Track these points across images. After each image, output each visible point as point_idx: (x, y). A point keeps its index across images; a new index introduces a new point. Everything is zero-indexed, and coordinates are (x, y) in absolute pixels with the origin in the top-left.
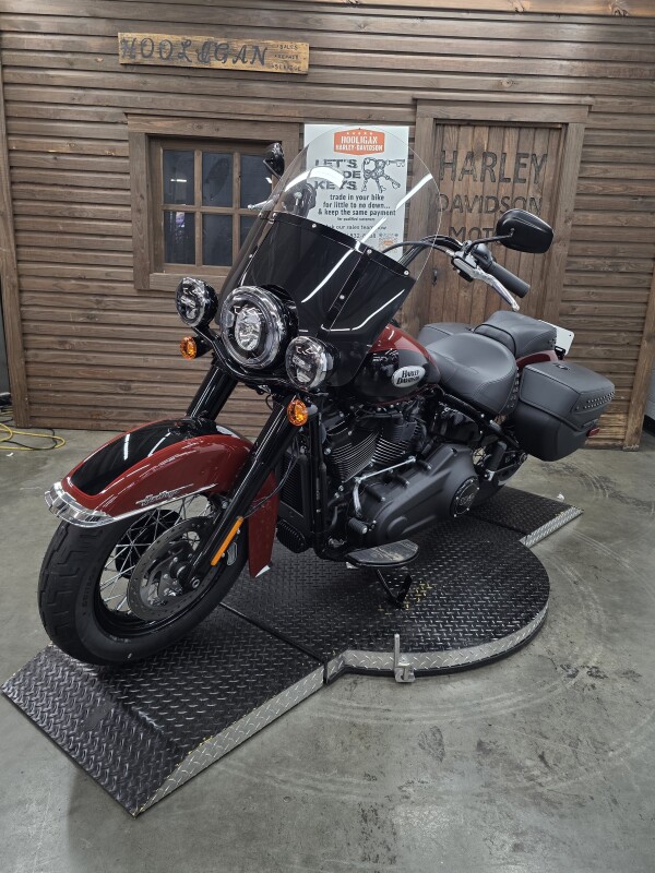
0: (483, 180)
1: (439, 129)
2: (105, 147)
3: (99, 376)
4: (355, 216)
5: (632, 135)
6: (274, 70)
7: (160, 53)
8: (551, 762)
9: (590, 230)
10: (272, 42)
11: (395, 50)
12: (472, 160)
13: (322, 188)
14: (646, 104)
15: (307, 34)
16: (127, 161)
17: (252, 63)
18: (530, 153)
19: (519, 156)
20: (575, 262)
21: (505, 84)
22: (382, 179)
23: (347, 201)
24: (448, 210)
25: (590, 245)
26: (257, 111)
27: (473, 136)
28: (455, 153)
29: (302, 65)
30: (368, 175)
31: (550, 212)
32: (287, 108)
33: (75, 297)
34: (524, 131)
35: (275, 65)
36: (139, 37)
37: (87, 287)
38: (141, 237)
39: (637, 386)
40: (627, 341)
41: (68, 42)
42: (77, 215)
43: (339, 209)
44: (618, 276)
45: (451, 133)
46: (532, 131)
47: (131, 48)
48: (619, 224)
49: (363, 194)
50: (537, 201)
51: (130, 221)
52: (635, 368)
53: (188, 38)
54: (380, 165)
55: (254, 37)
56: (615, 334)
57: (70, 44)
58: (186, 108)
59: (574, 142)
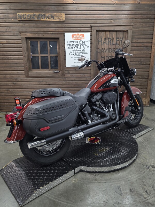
0: (108, 45)
1: (97, 33)
2: (15, 41)
5: (143, 32)
6: (56, 20)
7: (28, 17)
8: (149, 193)
9: (135, 55)
10: (55, 14)
12: (106, 40)
14: (145, 25)
15: (64, 11)
16: (21, 44)
17: (51, 19)
18: (119, 37)
19: (117, 38)
20: (132, 63)
21: (112, 21)
22: (84, 46)
23: (76, 51)
24: (101, 52)
25: (135, 59)
26: (53, 30)
27: (106, 34)
28: (102, 38)
29: (63, 19)
30: (81, 45)
31: (125, 51)
32: (60, 29)
33: (10, 79)
34: (118, 32)
35: (56, 19)
36: (22, 14)
37: (13, 76)
38: (26, 63)
39: (148, 91)
40: (145, 81)
42: (9, 58)
43: (74, 53)
44: (142, 66)
45: (100, 34)
46: (119, 32)
47: (20, 17)
48: (141, 53)
49: (80, 49)
51: (23, 59)
52: (147, 87)
53: (35, 13)
54: (84, 42)
55: (51, 12)
56: (142, 79)
57: (5, 16)
58: (35, 31)
59: (130, 34)
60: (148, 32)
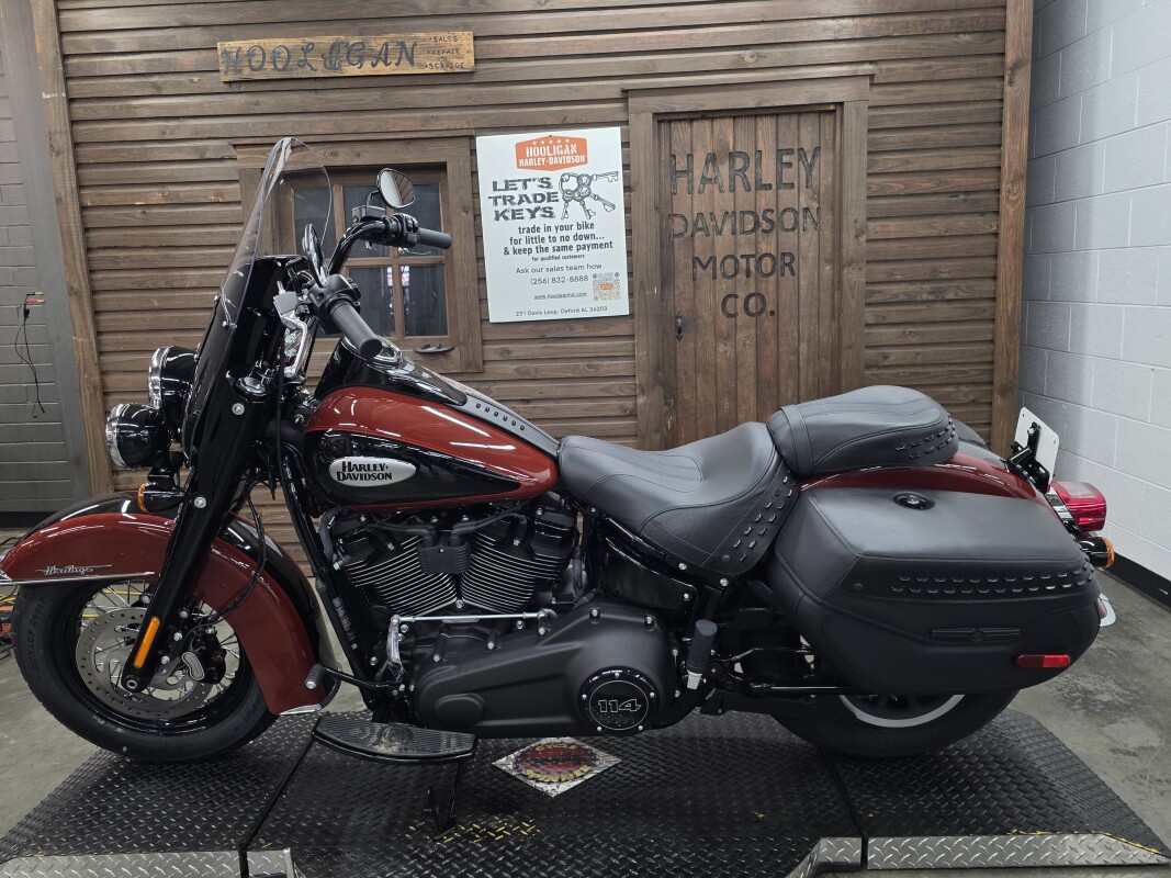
0: (733, 189)
1: (663, 126)
2: (208, 193)
4: (556, 254)
5: (937, 109)
6: (428, 71)
7: (274, 63)
9: (895, 245)
10: (422, 35)
11: (590, 29)
12: (714, 165)
13: (506, 218)
14: (950, 67)
15: (469, 20)
16: (239, 208)
17: (397, 64)
18: (796, 148)
19: (780, 153)
20: (880, 292)
21: (747, 59)
22: (588, 201)
23: (542, 234)
24: (689, 233)
25: (896, 266)
26: (410, 125)
27: (712, 133)
28: (690, 156)
29: (465, 61)
30: (569, 196)
31: (833, 226)
32: (449, 117)
34: (783, 120)
35: (429, 64)
36: (244, 45)
40: (971, 398)
41: (152, 60)
42: (176, 285)
43: (533, 246)
44: (945, 307)
45: (681, 131)
46: (794, 119)
47: (235, 61)
48: (934, 233)
49: (565, 222)
50: (814, 211)
53: (310, 40)
54: (584, 182)
55: (398, 30)
56: (951, 389)
57: (156, 63)
58: (314, 131)
59: (855, 126)
60: (972, 107)
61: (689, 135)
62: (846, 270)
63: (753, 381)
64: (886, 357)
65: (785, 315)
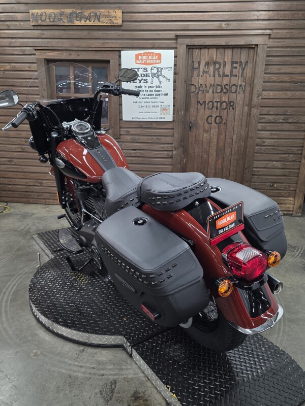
0: (214, 76)
1: (190, 50)
2: (26, 67)
3: (28, 177)
5: (293, 49)
6: (105, 24)
7: (50, 19)
9: (272, 101)
10: (103, 10)
11: (166, 11)
12: (208, 66)
14: (301, 33)
15: (121, 5)
16: (36, 73)
17: (94, 21)
18: (239, 61)
19: (233, 63)
20: (264, 118)
21: (223, 26)
22: (160, 77)
23: (143, 89)
24: (196, 92)
25: (271, 109)
26: (98, 45)
27: (208, 54)
28: (199, 62)
29: (118, 21)
30: (154, 75)
31: (250, 92)
32: (112, 43)
33: (15, 139)
34: (235, 50)
35: (105, 22)
36: (39, 11)
37: (21, 134)
39: (300, 183)
40: (294, 159)
44: (287, 125)
45: (197, 52)
46: (239, 50)
47: (36, 17)
48: (287, 97)
49: (152, 85)
50: (243, 86)
52: (298, 173)
53: (62, 10)
54: (160, 70)
55: (95, 8)
56: (287, 155)
57: (8, 17)
58: (63, 46)
59: (261, 54)
61: (199, 54)
62: (252, 109)
63: (215, 148)
64: (264, 142)
65: (229, 125)
